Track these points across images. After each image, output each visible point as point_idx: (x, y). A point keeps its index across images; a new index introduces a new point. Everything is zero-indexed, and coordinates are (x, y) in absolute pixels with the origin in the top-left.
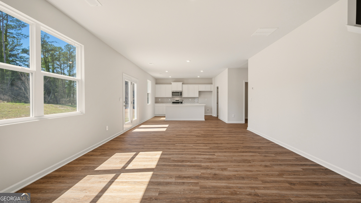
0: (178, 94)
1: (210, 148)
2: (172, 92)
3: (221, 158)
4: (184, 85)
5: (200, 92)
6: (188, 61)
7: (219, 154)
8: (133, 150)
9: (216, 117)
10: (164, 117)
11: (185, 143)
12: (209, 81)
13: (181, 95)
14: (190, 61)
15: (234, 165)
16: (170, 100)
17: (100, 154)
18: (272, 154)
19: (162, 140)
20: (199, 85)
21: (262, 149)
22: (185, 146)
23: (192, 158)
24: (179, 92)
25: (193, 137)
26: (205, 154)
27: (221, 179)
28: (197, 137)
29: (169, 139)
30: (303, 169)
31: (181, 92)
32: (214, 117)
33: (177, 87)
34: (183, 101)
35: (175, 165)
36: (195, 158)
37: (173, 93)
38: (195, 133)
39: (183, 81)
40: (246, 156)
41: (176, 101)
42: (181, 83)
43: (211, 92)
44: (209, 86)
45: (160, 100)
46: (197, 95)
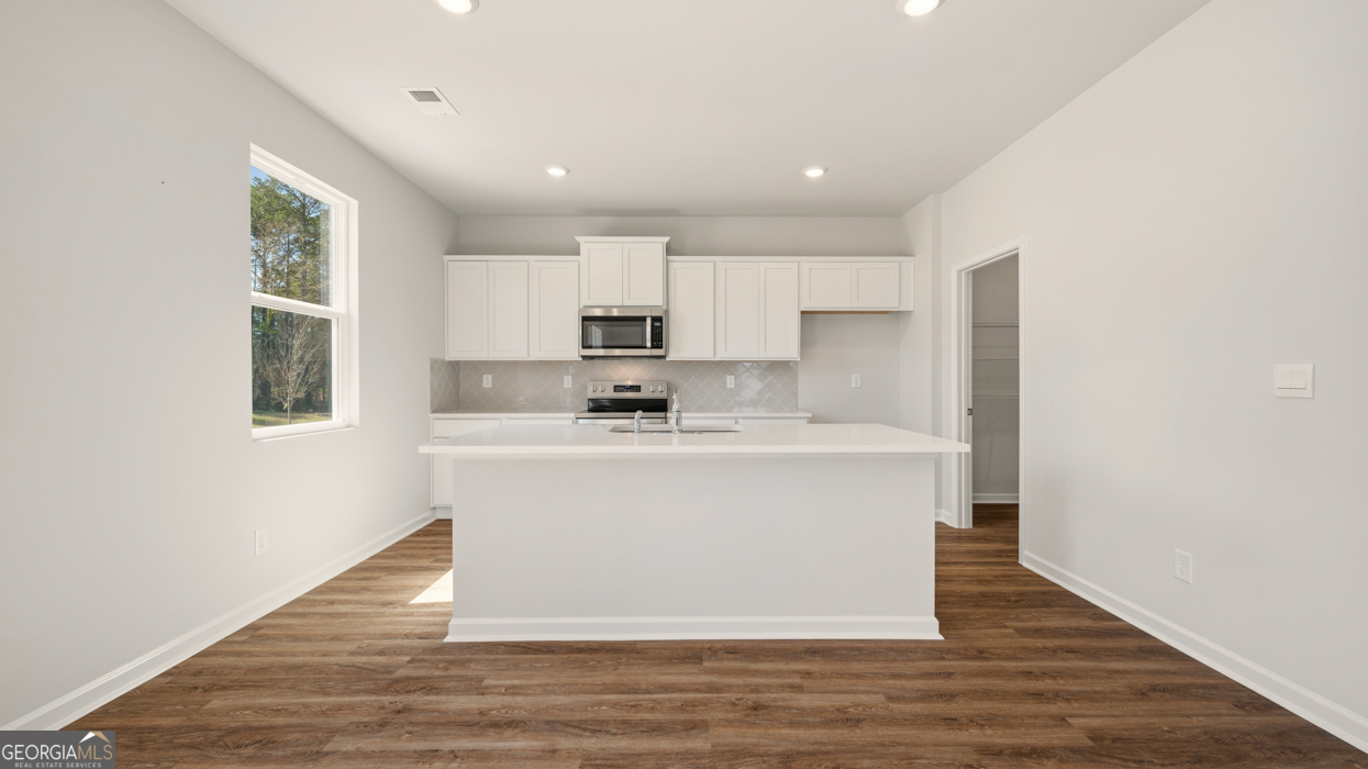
0: (629, 332)
2: (585, 319)
4: (679, 263)
5: (807, 316)
13: (658, 341)
16: (566, 382)
20: (807, 263)
24: (643, 319)
31: (655, 319)
33: (625, 274)
34: (670, 388)
37: (593, 328)
41: (617, 388)
42: (659, 243)
43: (894, 316)
44: (890, 265)
45: (490, 386)
46: (786, 346)
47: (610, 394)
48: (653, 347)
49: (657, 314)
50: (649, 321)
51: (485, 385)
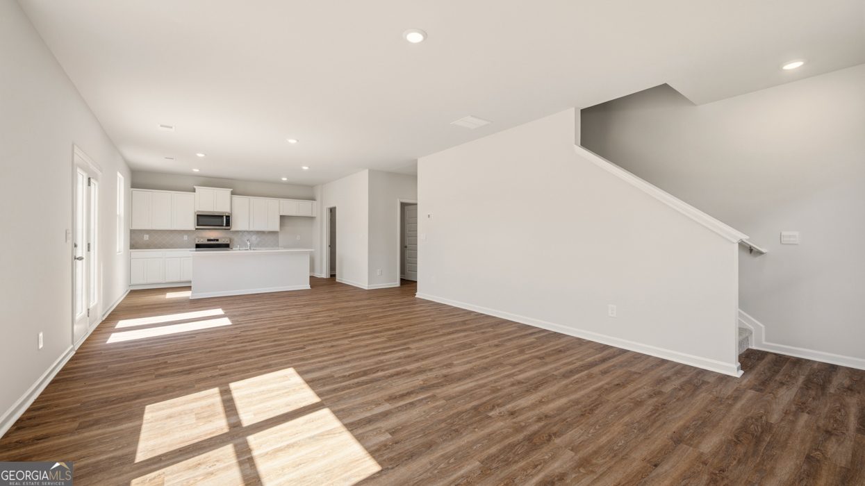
0: (217, 221)
1: (390, 340)
2: (198, 215)
3: (427, 350)
4: (236, 198)
5: (282, 217)
6: (293, 141)
7: (417, 345)
8: (197, 386)
9: (326, 279)
10: (189, 288)
11: (323, 340)
12: (306, 191)
13: (228, 224)
14: (298, 141)
15: (457, 356)
16: (186, 237)
17: (75, 425)
18: (487, 328)
19: (253, 345)
20: (282, 201)
21: (468, 324)
22: (332, 346)
23: (377, 363)
24: (222, 216)
25: (328, 327)
26: (393, 351)
27: (459, 379)
28: (335, 324)
29: (273, 339)
30: (537, 338)
31: (227, 216)
32: (322, 279)
33: (215, 201)
34: (231, 240)
35: (358, 384)
36: (382, 362)
37: (201, 219)
38: (322, 317)
39: (236, 187)
40: (458, 338)
41: (209, 240)
42: (228, 191)
43: (312, 218)
44: (308, 203)
45: (147, 239)
46: (275, 226)
47: (206, 242)
48: (226, 226)
49: (227, 215)
50: (225, 217)
51: (145, 239)
